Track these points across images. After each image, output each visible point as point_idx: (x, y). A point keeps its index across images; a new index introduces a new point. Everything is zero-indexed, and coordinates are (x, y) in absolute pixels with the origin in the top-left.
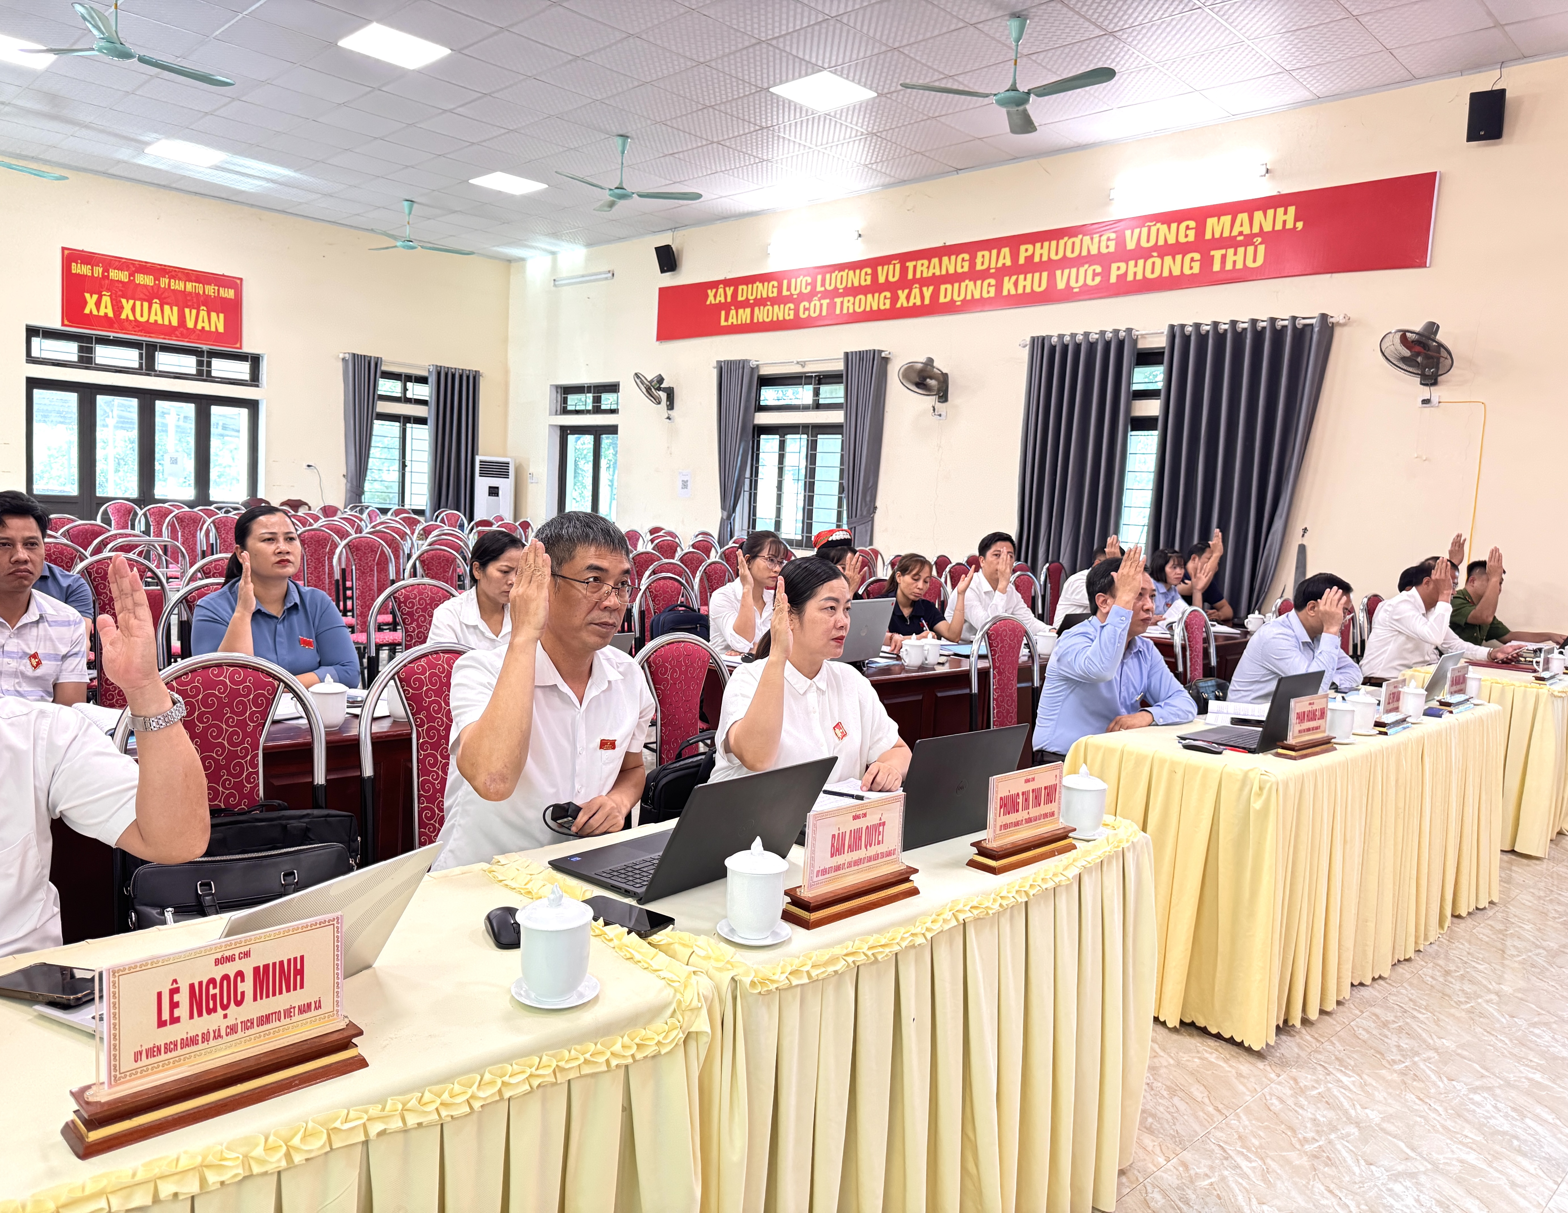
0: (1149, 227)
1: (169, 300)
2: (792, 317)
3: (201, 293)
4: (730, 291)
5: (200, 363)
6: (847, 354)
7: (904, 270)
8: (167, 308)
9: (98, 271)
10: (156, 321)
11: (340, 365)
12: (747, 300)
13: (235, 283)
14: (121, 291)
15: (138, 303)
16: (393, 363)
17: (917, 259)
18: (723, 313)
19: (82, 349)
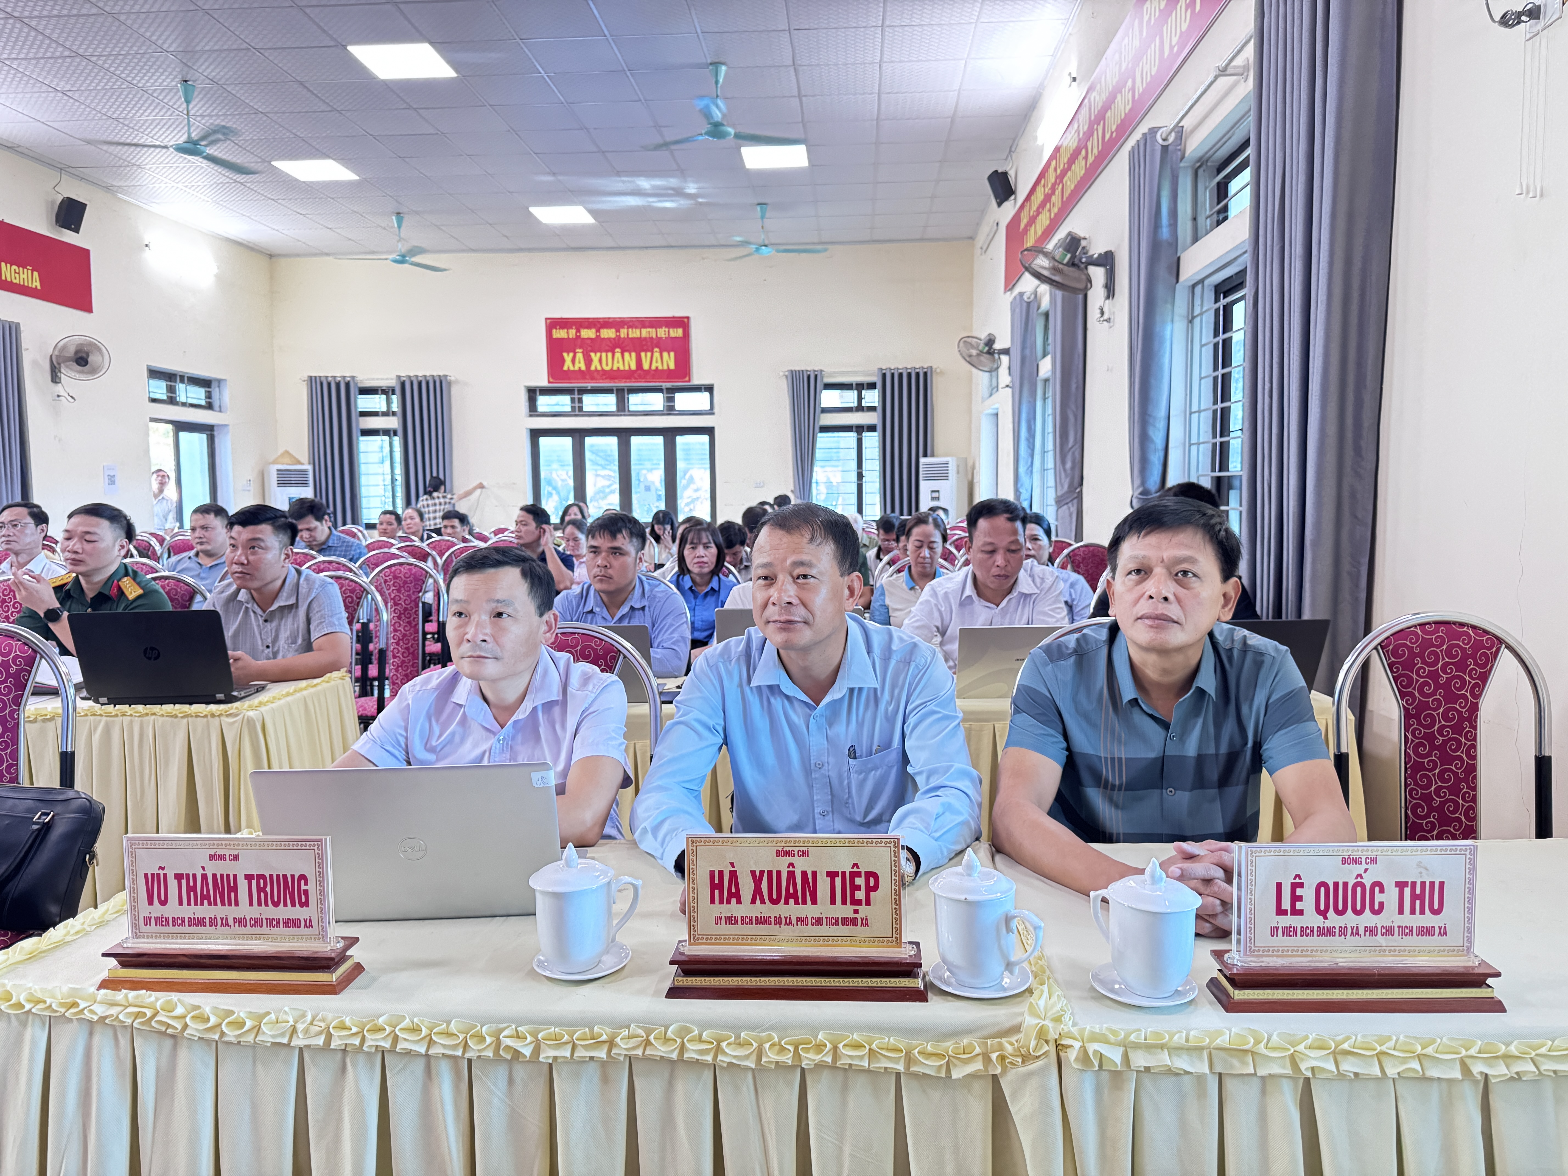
1: (628, 348)
2: (1049, 221)
3: (654, 336)
5: (666, 400)
8: (626, 355)
9: (572, 333)
10: (620, 368)
12: (1034, 212)
13: (683, 322)
14: (591, 347)
15: (604, 355)
19: (573, 400)
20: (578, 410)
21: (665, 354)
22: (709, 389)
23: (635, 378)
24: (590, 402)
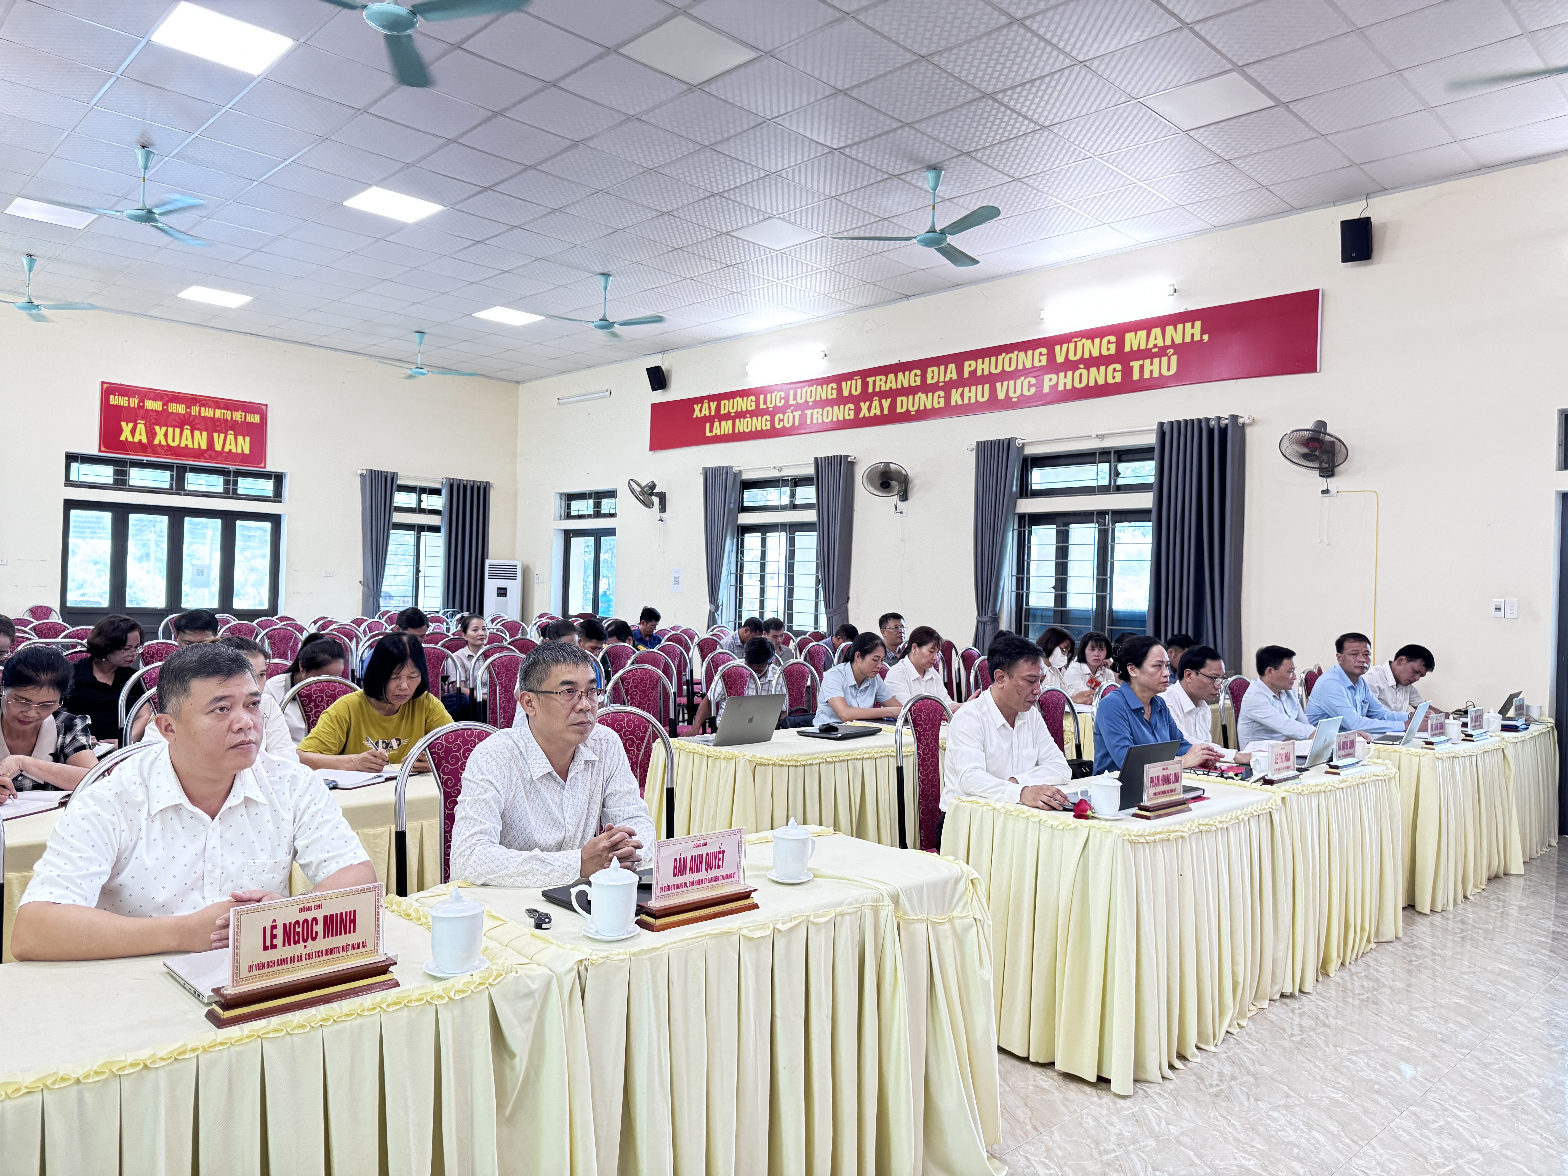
0: (1076, 342)
1: (199, 426)
2: (768, 427)
3: (229, 419)
4: (713, 406)
5: (227, 482)
6: (816, 459)
7: (865, 385)
8: (197, 433)
9: (134, 402)
10: (186, 445)
11: (358, 480)
12: (729, 413)
13: (260, 410)
14: (154, 420)
15: (170, 430)
16: (408, 478)
17: (875, 376)
18: (708, 425)
19: (118, 473)
21: (240, 438)
22: (280, 477)
23: (202, 458)
24: (138, 476)
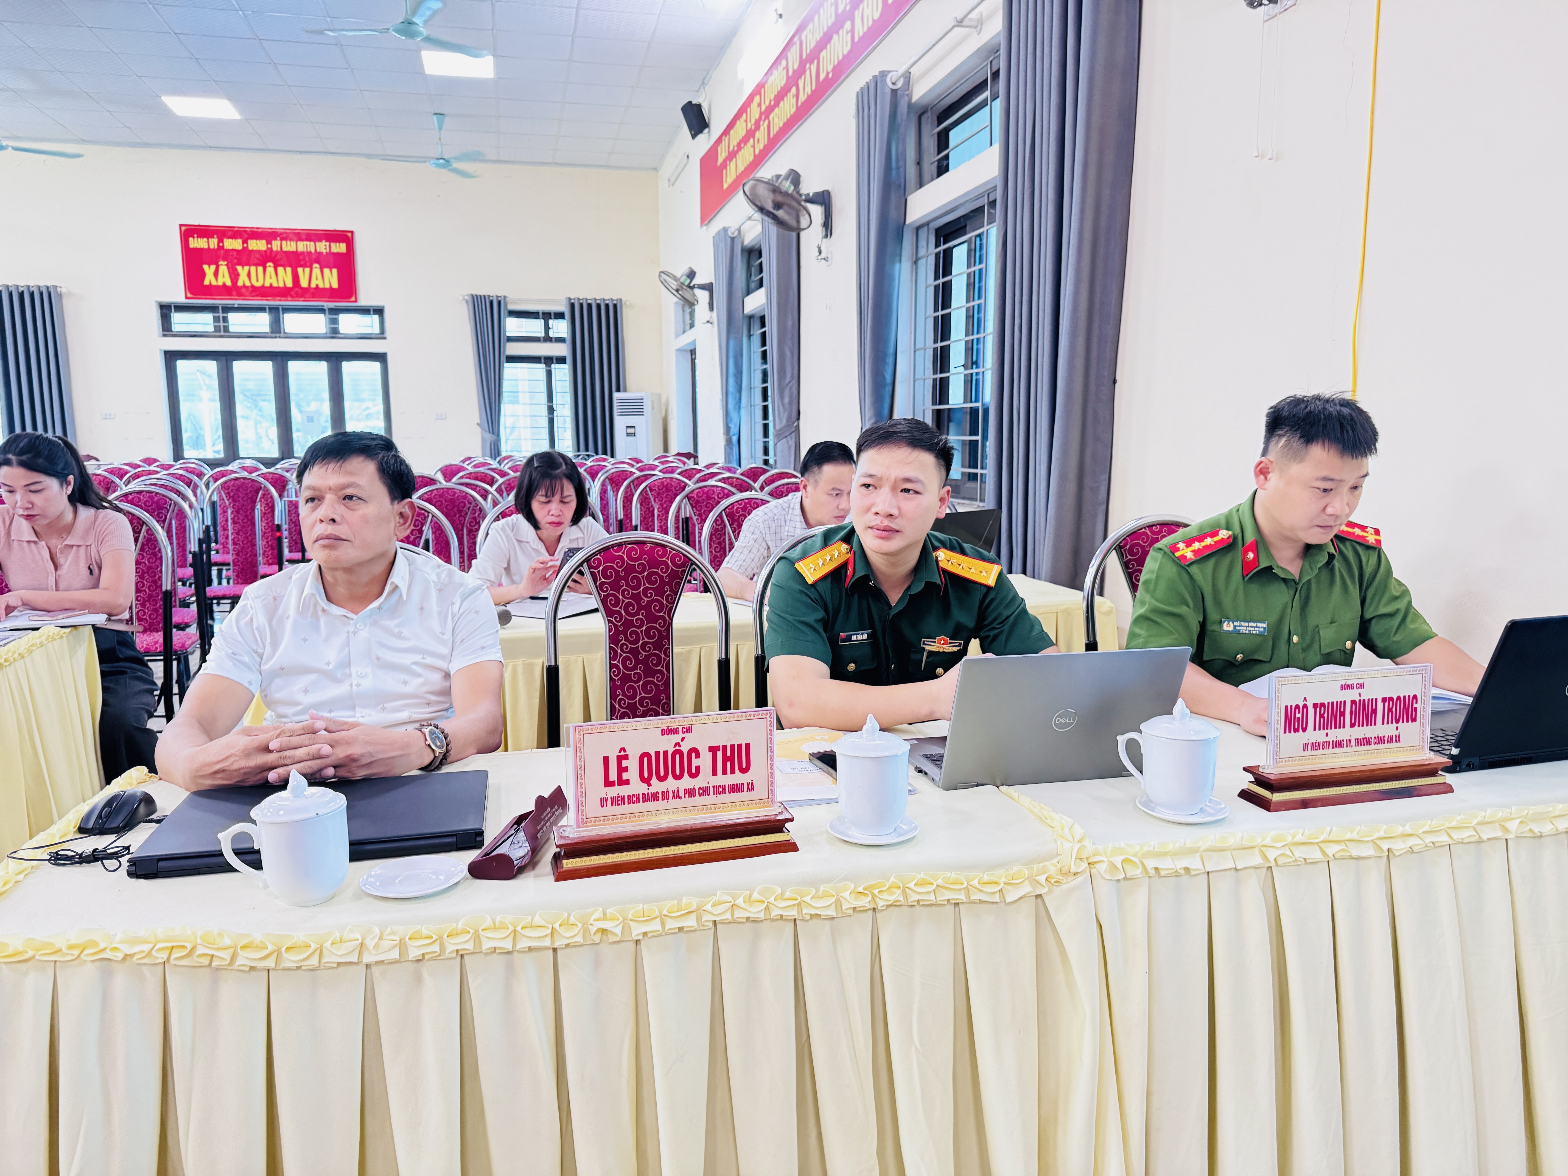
1: (282, 262)
2: (752, 157)
3: (313, 251)
4: (727, 141)
5: (328, 321)
7: (801, 48)
8: (280, 270)
9: (213, 243)
10: (271, 285)
12: (734, 147)
13: (346, 238)
14: (237, 259)
15: (253, 269)
16: (521, 301)
18: (725, 173)
19: (216, 319)
20: (222, 330)
21: (326, 271)
22: (379, 311)
23: (292, 297)
24: (238, 321)
